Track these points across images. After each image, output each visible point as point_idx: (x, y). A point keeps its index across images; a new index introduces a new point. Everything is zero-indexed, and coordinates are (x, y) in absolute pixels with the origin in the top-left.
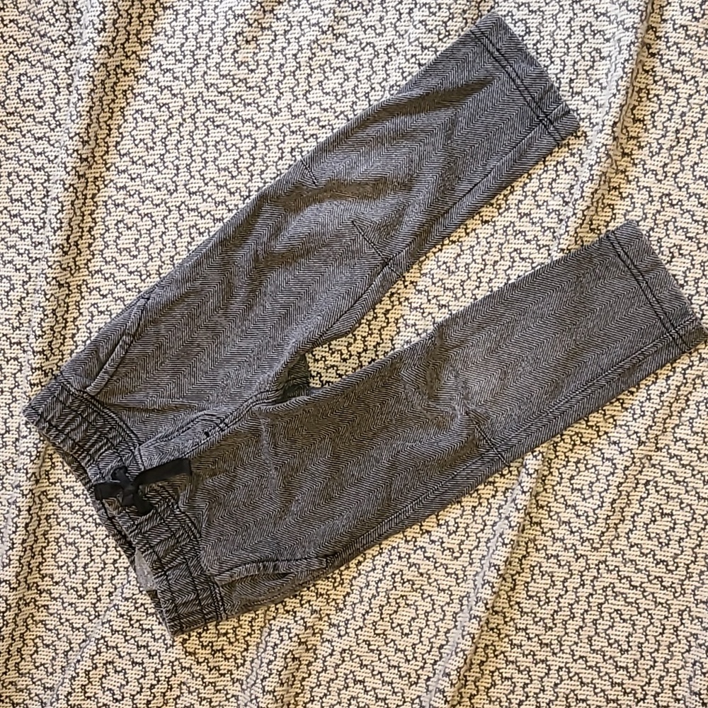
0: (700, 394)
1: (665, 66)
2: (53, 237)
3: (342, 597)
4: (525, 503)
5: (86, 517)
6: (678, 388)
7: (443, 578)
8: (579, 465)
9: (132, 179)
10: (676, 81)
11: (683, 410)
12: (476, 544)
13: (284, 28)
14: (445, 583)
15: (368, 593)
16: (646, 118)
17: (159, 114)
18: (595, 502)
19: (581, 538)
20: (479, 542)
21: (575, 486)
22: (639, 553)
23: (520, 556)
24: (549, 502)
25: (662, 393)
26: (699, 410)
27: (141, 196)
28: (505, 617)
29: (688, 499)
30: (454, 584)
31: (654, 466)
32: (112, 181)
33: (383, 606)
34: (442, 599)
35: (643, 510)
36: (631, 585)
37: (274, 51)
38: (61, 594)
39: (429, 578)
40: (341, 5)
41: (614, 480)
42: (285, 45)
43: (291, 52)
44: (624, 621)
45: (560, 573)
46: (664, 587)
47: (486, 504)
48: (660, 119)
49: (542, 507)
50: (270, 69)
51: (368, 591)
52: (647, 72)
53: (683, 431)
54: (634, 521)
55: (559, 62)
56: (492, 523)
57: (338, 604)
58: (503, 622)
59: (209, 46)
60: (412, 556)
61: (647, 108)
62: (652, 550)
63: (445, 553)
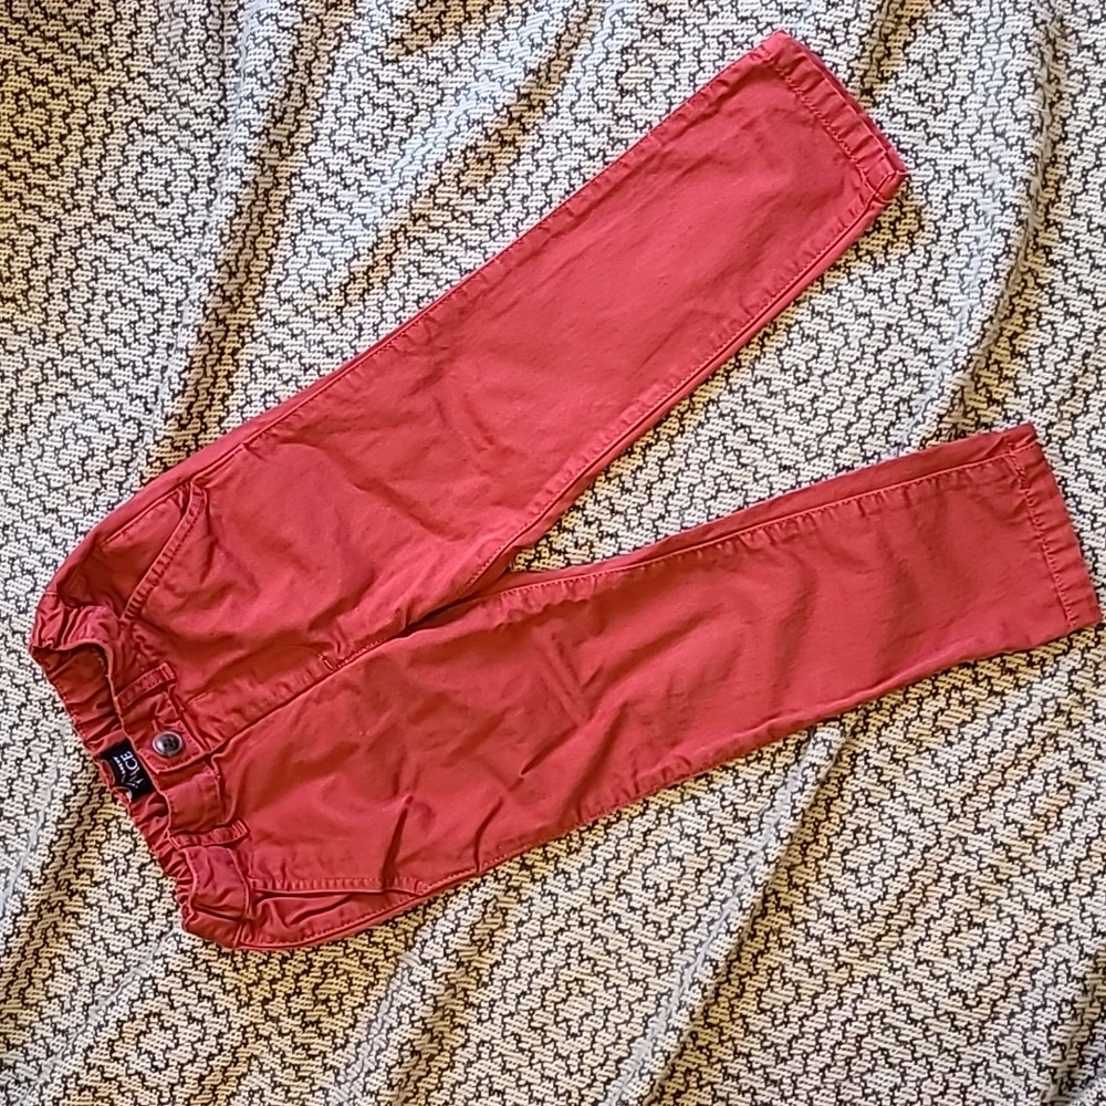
0: (1051, 761)
2: (170, 403)
3: (487, 967)
6: (1019, 748)
7: (639, 963)
8: (858, 835)
9: (293, 336)
10: (1082, 305)
11: (1024, 779)
12: (693, 922)
13: (531, 144)
14: (640, 970)
15: (528, 967)
16: (1031, 352)
18: (874, 891)
19: (848, 940)
20: (699, 921)
21: (848, 864)
22: (927, 974)
23: (755, 951)
24: (807, 881)
25: (994, 752)
26: (1047, 784)
27: (303, 361)
28: (721, 1034)
29: (1011, 907)
30: (654, 974)
31: (967, 853)
32: (264, 334)
33: (547, 989)
34: (632, 993)
35: (943, 914)
36: (909, 1018)
37: (515, 177)
38: (99, 900)
39: (620, 960)
40: (621, 123)
41: (908, 864)
42: (533, 169)
43: (540, 180)
44: (891, 1066)
45: (810, 985)
46: (956, 1027)
47: (718, 870)
48: (1052, 357)
49: (796, 886)
50: (508, 202)
51: (529, 964)
52: (1042, 287)
53: (1019, 811)
54: (928, 928)
55: (922, 253)
56: (722, 898)
57: (481, 976)
58: (717, 1040)
60: (599, 924)
61: (1035, 339)
62: (947, 973)
63: (648, 927)
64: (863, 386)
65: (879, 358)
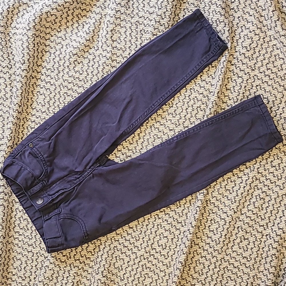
0: (257, 193)
1: (237, 69)
3: (122, 275)
4: (191, 238)
5: (24, 249)
6: (248, 191)
7: (162, 266)
8: (212, 221)
9: (37, 118)
10: (242, 74)
11: (251, 199)
12: (173, 253)
13: (92, 57)
14: (163, 268)
15: (133, 273)
16: (231, 88)
17: (46, 92)
18: (219, 235)
19: (214, 249)
20: (175, 252)
21: (211, 229)
22: (236, 254)
23: (191, 257)
24: (201, 236)
25: (242, 193)
26: (257, 199)
28: (187, 281)
29: (254, 233)
30: (166, 268)
31: (240, 221)
32: (30, 119)
33: (139, 278)
34: (162, 274)
35: (237, 238)
36: (234, 267)
37: (89, 66)
38: (16, 279)
39: (156, 266)
40: (114, 49)
41: (226, 227)
42: (93, 64)
43: (96, 67)
44: (232, 280)
45: (207, 263)
46: (246, 267)
47: (177, 237)
48: (237, 89)
49: (199, 238)
50: (88, 73)
51: (133, 272)
52: (231, 71)
53: (251, 207)
54: (234, 242)
56: (179, 244)
57: (121, 278)
58: (186, 283)
59: (64, 66)
60: (149, 258)
61: (231, 85)
62: (241, 253)
63: (162, 256)
64: (187, 105)
65: (190, 97)
